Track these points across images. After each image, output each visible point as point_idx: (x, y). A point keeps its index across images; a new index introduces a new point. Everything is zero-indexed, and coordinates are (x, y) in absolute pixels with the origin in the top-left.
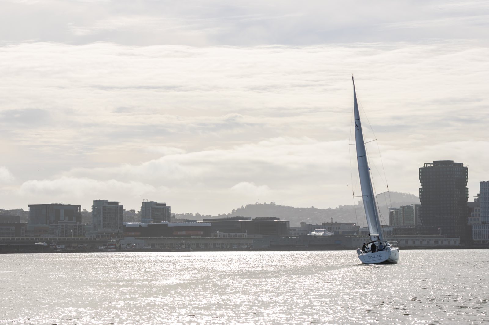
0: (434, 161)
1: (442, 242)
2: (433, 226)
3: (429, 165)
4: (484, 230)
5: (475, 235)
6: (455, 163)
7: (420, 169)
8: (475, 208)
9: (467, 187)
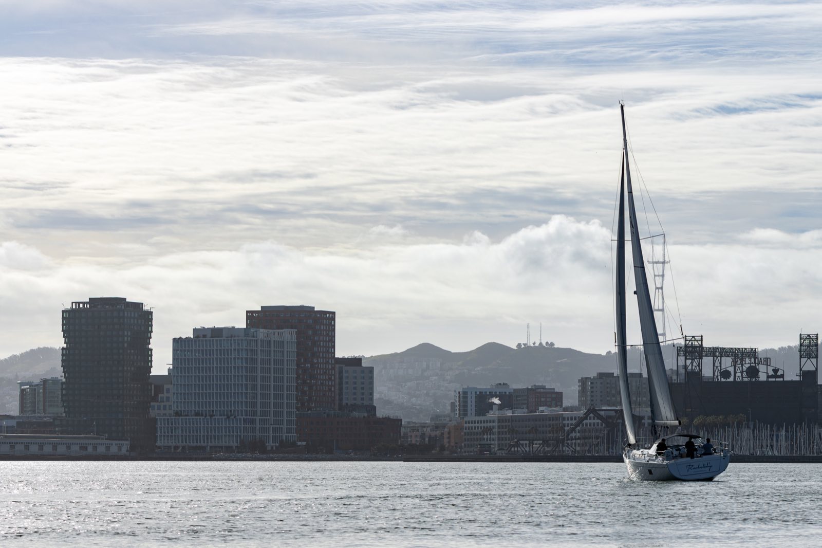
0: (90, 299)
1: (95, 448)
2: (85, 419)
3: (81, 306)
4: (178, 427)
5: (161, 436)
6: (129, 303)
7: (63, 312)
8: (166, 387)
9: (150, 346)
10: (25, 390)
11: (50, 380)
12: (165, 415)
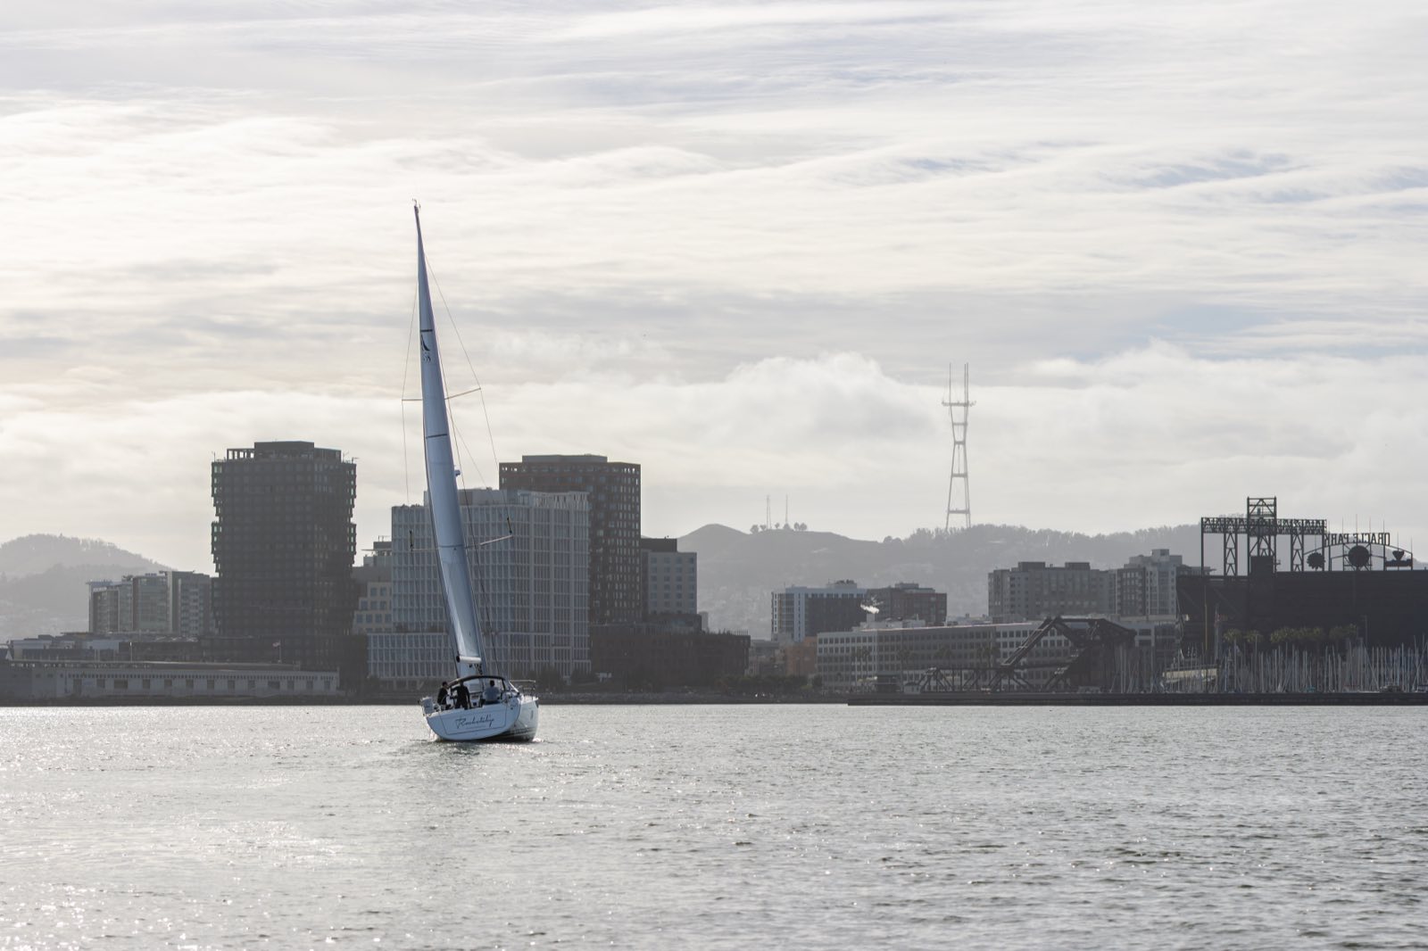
0: (256, 444)
1: (291, 684)
2: (251, 637)
3: (241, 455)
4: (404, 650)
5: (375, 664)
6: (318, 450)
7: (214, 464)
8: (370, 585)
9: (352, 520)
10: (100, 593)
11: (144, 577)
12: (379, 630)
